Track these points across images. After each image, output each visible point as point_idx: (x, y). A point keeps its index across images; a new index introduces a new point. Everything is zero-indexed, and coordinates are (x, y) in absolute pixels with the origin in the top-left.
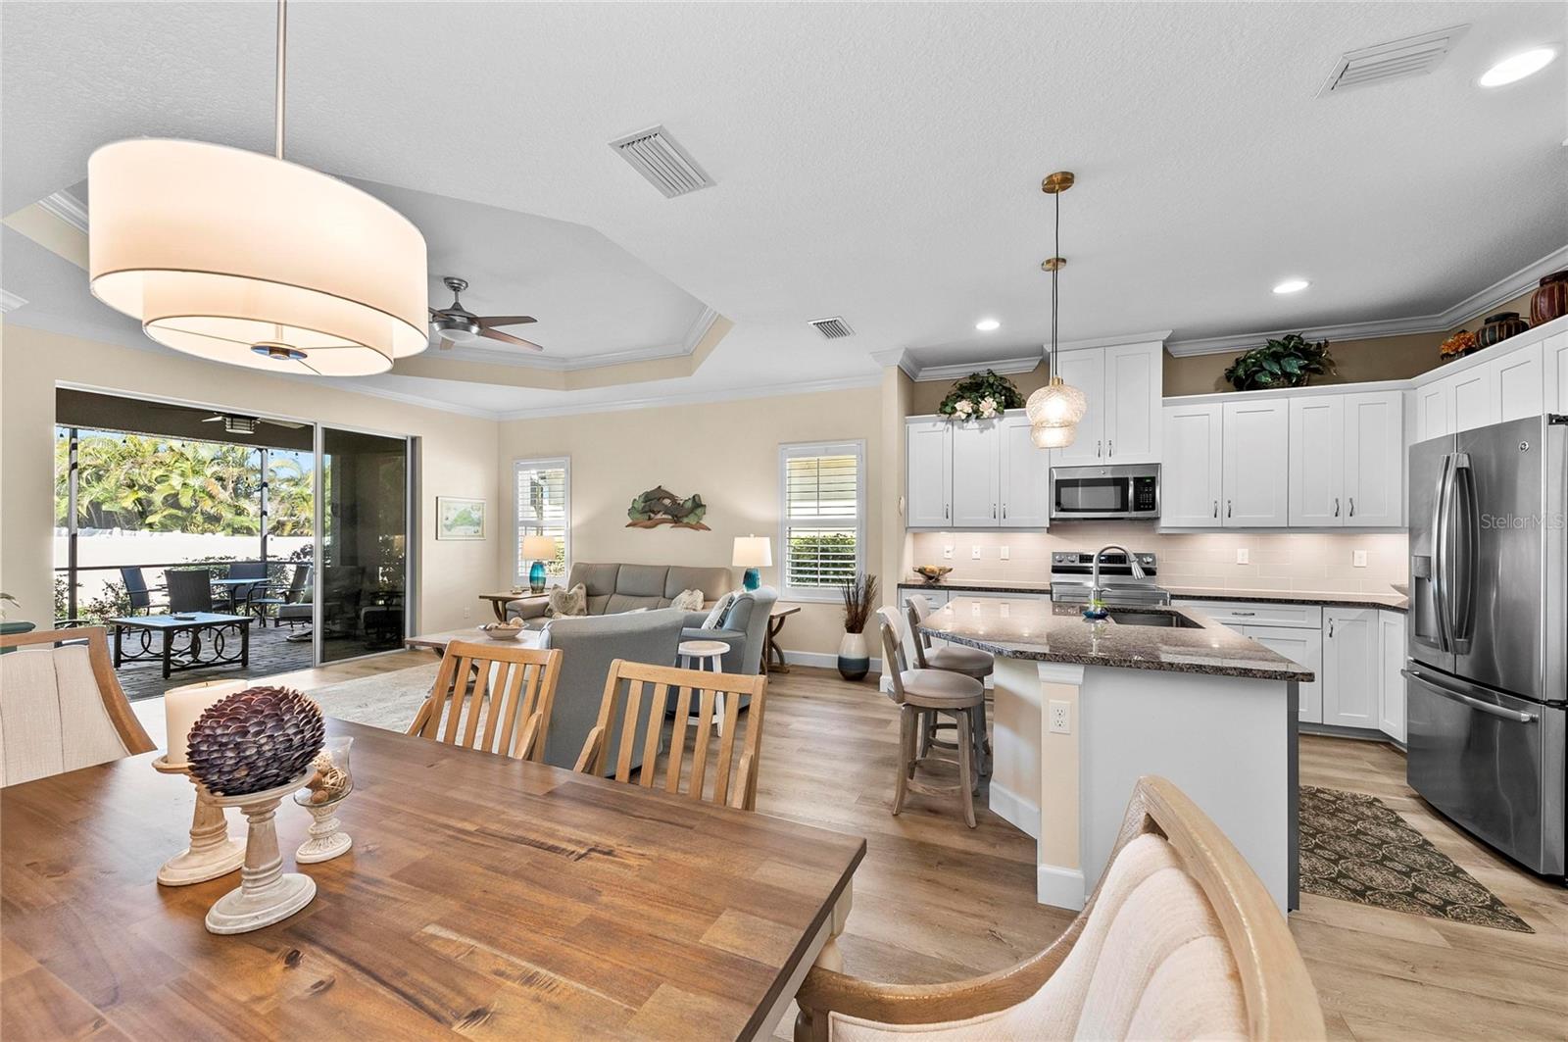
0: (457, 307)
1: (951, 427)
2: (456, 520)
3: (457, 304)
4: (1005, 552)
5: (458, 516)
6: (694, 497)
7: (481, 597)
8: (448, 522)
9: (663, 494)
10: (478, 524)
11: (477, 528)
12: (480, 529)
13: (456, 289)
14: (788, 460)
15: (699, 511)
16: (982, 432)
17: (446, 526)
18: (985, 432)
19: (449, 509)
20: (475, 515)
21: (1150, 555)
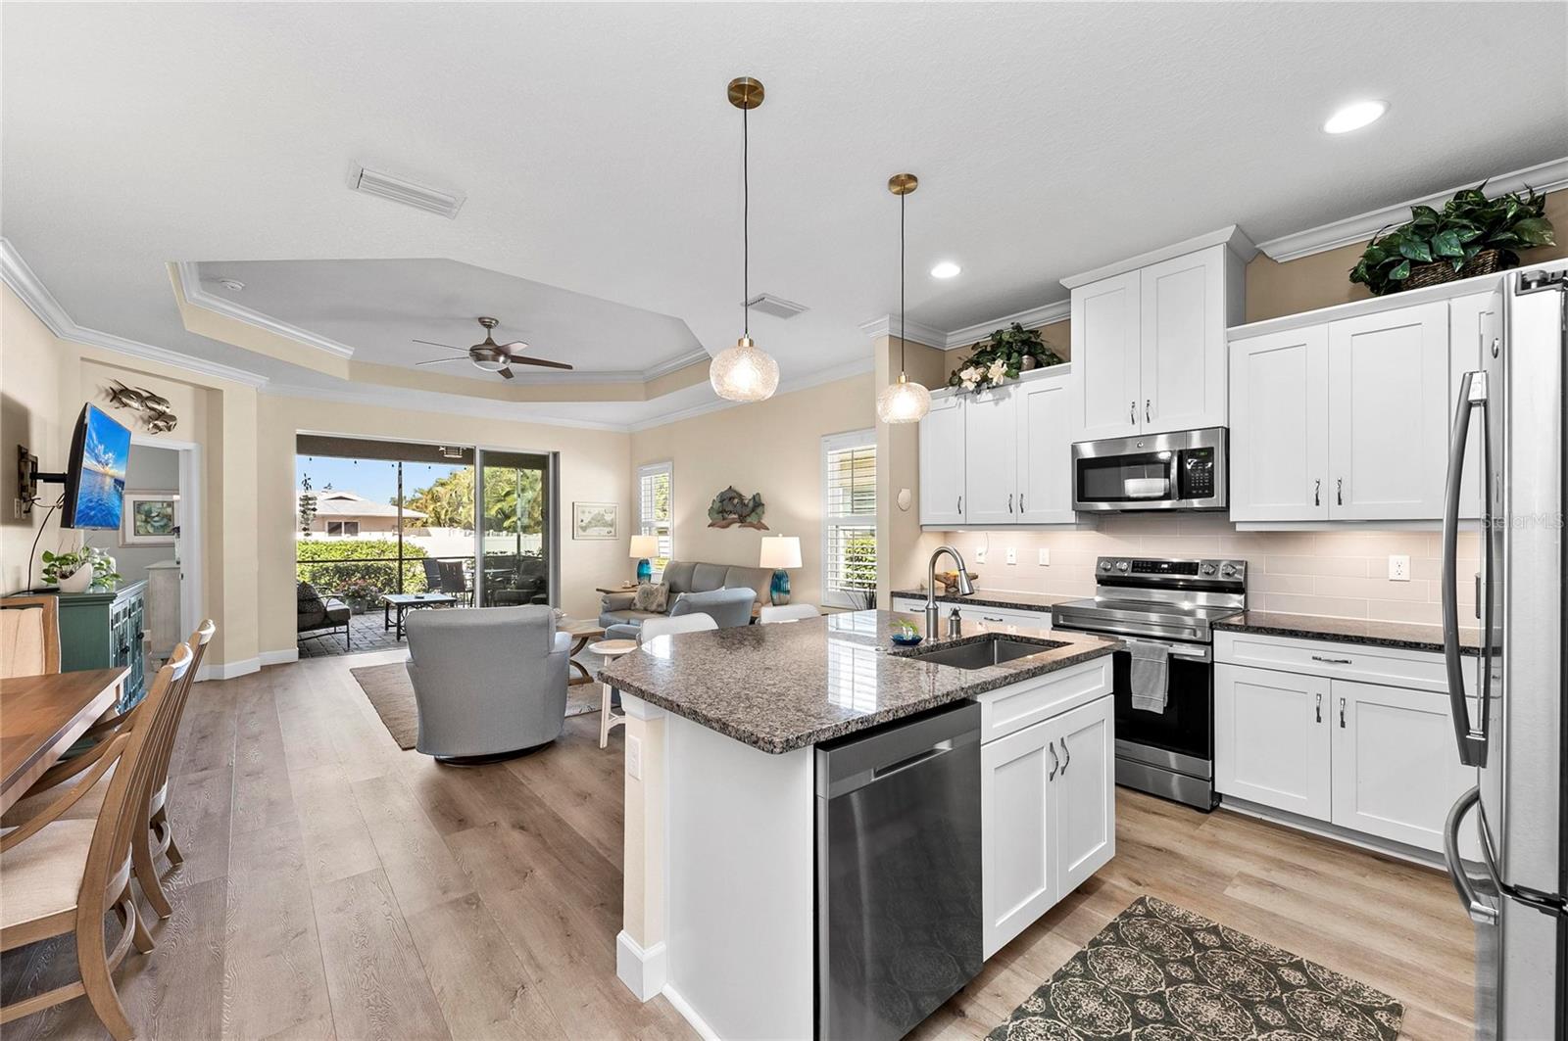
0: (489, 342)
1: (963, 401)
2: (590, 522)
3: (489, 339)
4: (1044, 555)
5: (592, 519)
6: (754, 497)
7: (598, 590)
8: (583, 524)
9: (734, 494)
10: (611, 525)
11: (610, 529)
12: (613, 530)
13: (489, 327)
14: (829, 453)
15: (759, 510)
16: (996, 404)
17: (582, 527)
18: (1001, 403)
19: (583, 512)
20: (608, 518)
21: (1240, 562)
